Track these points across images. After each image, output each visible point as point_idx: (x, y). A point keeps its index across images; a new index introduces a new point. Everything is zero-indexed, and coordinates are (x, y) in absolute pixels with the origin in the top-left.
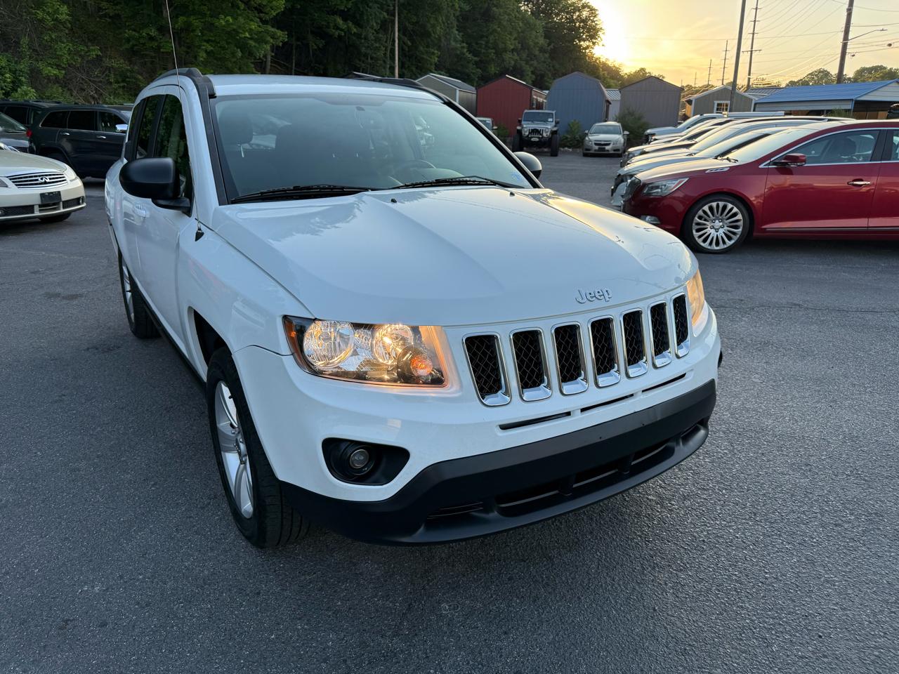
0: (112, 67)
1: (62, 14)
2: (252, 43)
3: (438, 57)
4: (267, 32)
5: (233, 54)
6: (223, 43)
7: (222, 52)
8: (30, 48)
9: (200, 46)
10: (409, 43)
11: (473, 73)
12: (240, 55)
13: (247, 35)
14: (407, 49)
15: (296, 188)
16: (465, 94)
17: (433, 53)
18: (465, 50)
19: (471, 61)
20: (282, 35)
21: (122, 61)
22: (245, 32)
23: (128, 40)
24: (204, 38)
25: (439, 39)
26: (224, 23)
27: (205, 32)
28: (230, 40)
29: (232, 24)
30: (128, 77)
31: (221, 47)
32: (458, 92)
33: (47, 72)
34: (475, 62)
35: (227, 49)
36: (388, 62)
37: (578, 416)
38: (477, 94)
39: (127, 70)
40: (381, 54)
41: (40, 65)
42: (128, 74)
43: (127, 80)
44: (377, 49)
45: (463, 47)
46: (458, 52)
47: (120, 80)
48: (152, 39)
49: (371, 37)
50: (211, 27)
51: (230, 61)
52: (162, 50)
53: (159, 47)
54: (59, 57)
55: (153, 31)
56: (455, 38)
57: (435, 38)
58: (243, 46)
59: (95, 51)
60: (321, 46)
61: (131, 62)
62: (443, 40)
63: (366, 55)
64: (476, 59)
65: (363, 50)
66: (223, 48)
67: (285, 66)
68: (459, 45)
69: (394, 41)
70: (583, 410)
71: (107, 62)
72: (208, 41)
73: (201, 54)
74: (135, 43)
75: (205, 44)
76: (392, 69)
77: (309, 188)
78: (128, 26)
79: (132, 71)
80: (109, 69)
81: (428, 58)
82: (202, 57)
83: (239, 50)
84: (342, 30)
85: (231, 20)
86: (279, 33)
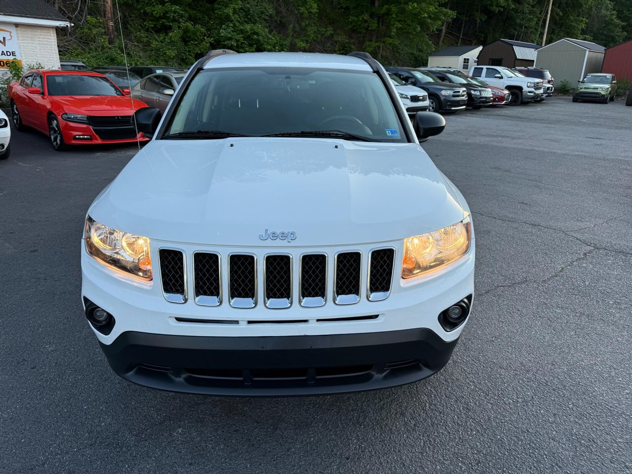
0: (338, 41)
1: (314, 9)
2: (429, 21)
3: (586, 23)
4: (441, 12)
5: (415, 30)
6: (409, 22)
7: (408, 28)
8: (293, 31)
9: (394, 24)
10: (561, 14)
11: (618, 36)
12: (419, 30)
13: (426, 15)
14: (558, 19)
15: (199, 132)
16: (595, 54)
17: (582, 21)
18: (615, 17)
19: (618, 25)
20: (452, 14)
21: (345, 37)
22: (424, 13)
23: (351, 23)
24: (398, 19)
25: (590, 9)
26: (411, 8)
27: (399, 15)
28: (414, 20)
29: (416, 8)
30: (346, 47)
31: (407, 25)
32: (587, 52)
33: (299, 45)
34: (622, 26)
35: (411, 26)
36: (540, 29)
37: (243, 325)
38: (605, 54)
39: (347, 42)
40: (533, 24)
41: (297, 41)
42: (347, 45)
43: (346, 49)
44: (530, 20)
45: (613, 14)
46: (607, 19)
47: (341, 49)
48: (366, 21)
49: (526, 10)
50: (402, 11)
51: (412, 34)
52: (369, 29)
53: (368, 26)
54: (309, 36)
55: (366, 16)
56: (607, 7)
57: (586, 8)
58: (422, 24)
59: (330, 31)
60: (483, 19)
61: (350, 37)
62: (594, 9)
63: (521, 26)
64: (624, 23)
65: (518, 21)
66: (409, 25)
67: (456, 35)
68: (609, 13)
69: (547, 13)
70: (250, 322)
71: (336, 38)
72: (399, 21)
73: (393, 30)
74: (355, 24)
75: (397, 23)
76: (542, 34)
77: (207, 132)
78: (353, 13)
79: (349, 43)
80: (336, 42)
81: (576, 25)
82: (394, 32)
83: (419, 26)
84: (501, 7)
85: (416, 5)
86: (450, 12)
